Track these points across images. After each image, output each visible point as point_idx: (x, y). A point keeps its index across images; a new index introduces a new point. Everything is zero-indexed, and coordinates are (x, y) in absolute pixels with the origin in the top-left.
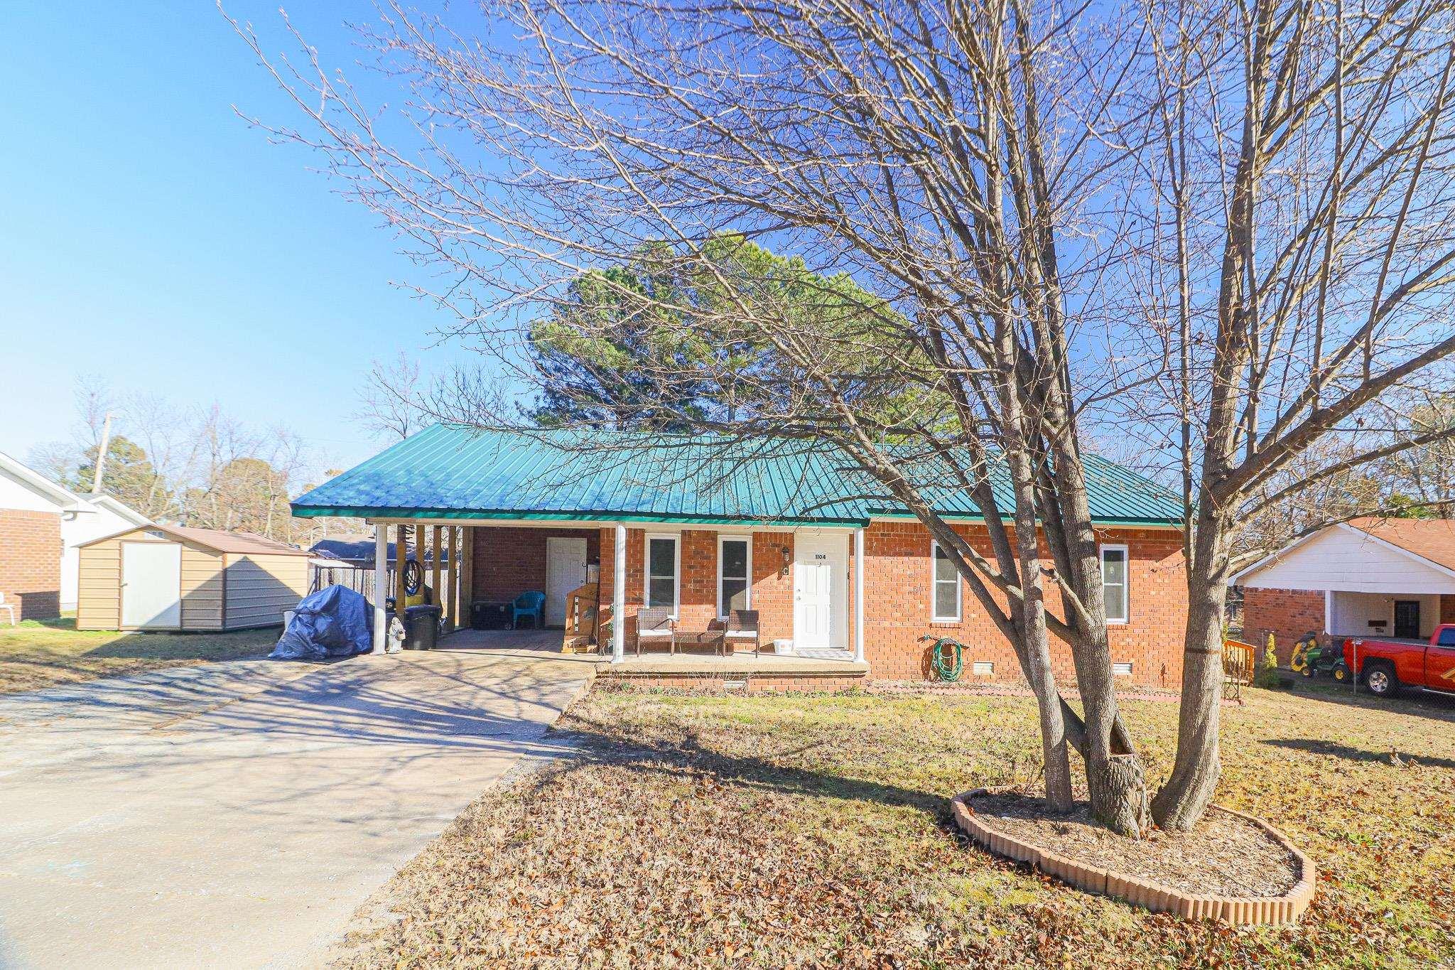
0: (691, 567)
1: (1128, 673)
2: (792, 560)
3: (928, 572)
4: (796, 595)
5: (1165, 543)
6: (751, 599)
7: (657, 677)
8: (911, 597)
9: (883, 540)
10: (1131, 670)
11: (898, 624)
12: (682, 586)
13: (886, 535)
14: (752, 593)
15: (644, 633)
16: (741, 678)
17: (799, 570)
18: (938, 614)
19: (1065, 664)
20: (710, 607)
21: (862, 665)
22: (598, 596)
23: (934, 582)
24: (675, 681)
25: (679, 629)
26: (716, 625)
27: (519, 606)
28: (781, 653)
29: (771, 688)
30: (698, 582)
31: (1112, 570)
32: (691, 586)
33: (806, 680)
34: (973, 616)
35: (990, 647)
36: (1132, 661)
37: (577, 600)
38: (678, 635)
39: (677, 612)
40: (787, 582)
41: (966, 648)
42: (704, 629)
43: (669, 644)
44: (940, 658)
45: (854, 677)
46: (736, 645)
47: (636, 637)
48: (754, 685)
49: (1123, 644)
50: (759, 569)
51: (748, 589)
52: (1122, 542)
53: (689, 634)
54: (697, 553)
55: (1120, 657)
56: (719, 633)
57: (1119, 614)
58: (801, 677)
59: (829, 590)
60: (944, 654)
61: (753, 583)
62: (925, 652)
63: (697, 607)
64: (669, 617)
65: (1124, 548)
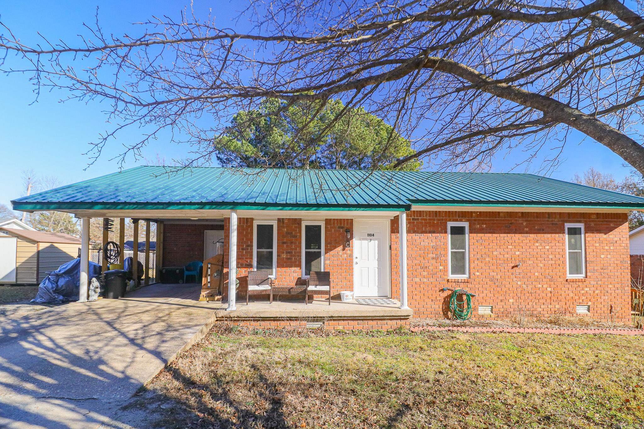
0: (284, 243)
1: (586, 312)
2: (352, 238)
3: (446, 244)
4: (355, 260)
5: (612, 222)
6: (324, 264)
7: (259, 320)
8: (433, 262)
9: (414, 223)
10: (589, 310)
11: (425, 280)
12: (278, 256)
13: (416, 219)
14: (325, 260)
15: (252, 288)
16: (320, 321)
17: (356, 243)
18: (453, 273)
19: (543, 306)
20: (297, 269)
21: (407, 311)
22: (223, 263)
23: (450, 250)
24: (272, 323)
25: (276, 285)
26: (301, 282)
27: (187, 270)
28: (345, 301)
29: (340, 328)
30: (289, 253)
31: (573, 240)
32: (284, 256)
33: (366, 322)
34: (478, 274)
35: (489, 295)
36: (590, 303)
37: (209, 266)
38: (274, 289)
39: (274, 274)
40: (349, 252)
41: (473, 296)
42: (293, 284)
43: (269, 295)
44: (455, 303)
45: (401, 319)
46: (315, 296)
47: (246, 290)
48: (329, 326)
49: (583, 292)
50: (330, 243)
51: (322, 257)
52: (580, 222)
53: (283, 288)
54: (288, 233)
55: (581, 301)
56: (303, 288)
57: (578, 271)
58: (363, 320)
59: (377, 258)
60: (457, 300)
61: (326, 253)
62: (445, 299)
63: (288, 269)
64: (269, 276)
65: (581, 226)
